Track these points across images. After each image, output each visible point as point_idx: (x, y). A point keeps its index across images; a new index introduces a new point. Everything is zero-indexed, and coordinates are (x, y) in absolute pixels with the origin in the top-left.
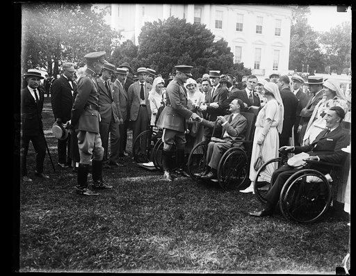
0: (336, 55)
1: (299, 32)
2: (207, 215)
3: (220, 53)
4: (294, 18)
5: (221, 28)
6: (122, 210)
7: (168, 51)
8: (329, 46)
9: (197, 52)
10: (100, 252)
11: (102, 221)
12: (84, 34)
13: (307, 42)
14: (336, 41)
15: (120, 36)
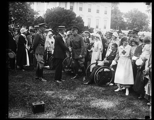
0: (131, 22)
1: (115, 12)
2: (68, 84)
3: (78, 22)
4: (113, 7)
5: (82, 10)
6: (36, 83)
7: (56, 21)
8: (128, 18)
9: (69, 21)
10: (27, 97)
11: (28, 86)
12: (22, 13)
13: (118, 17)
14: (131, 16)
15: (38, 14)
